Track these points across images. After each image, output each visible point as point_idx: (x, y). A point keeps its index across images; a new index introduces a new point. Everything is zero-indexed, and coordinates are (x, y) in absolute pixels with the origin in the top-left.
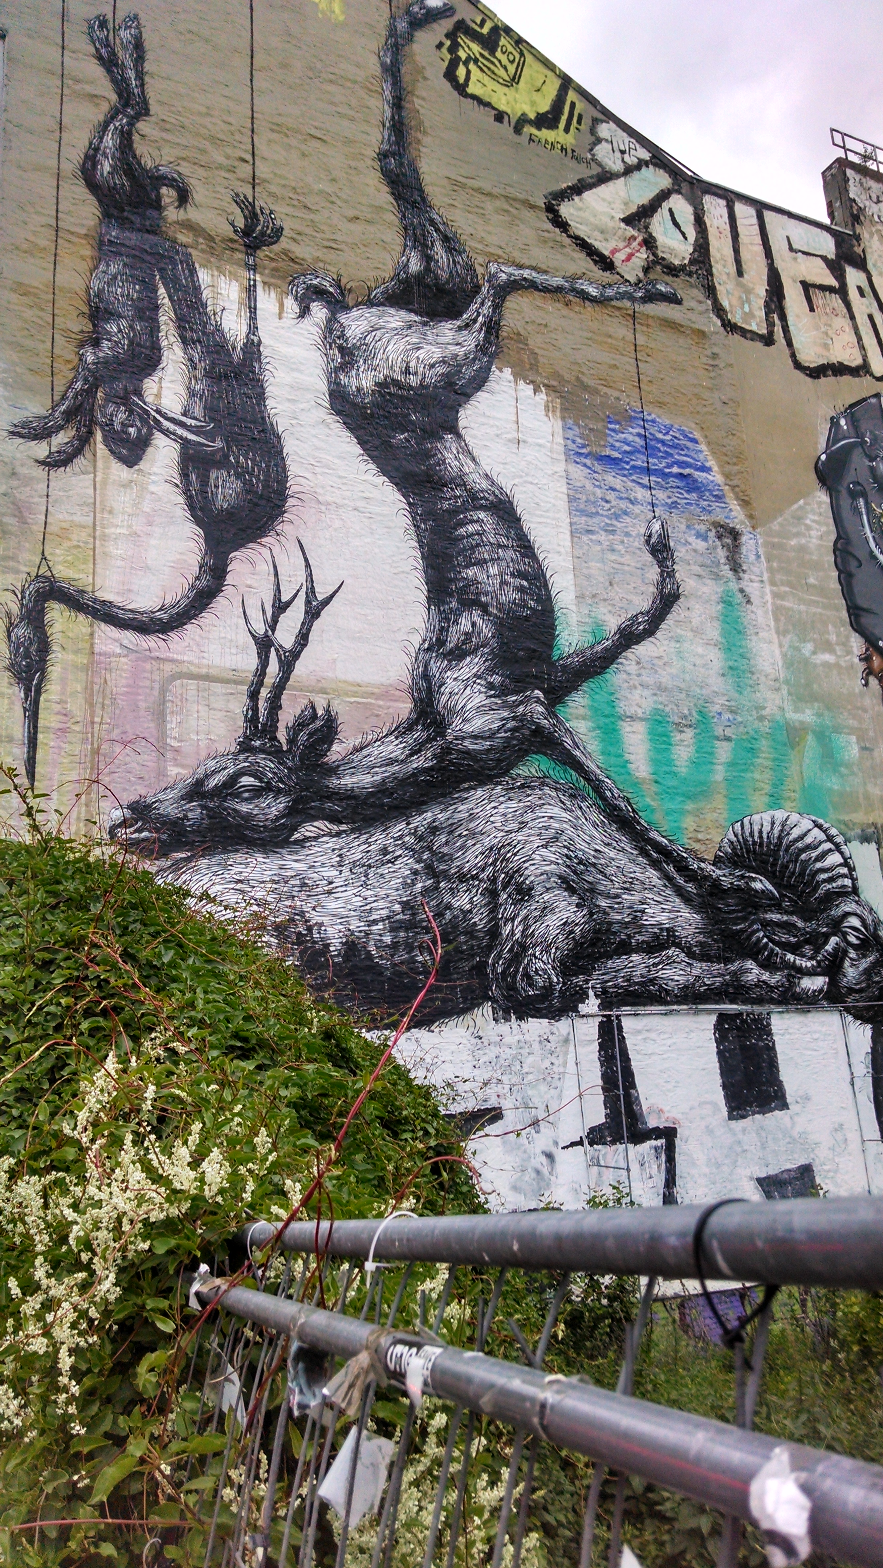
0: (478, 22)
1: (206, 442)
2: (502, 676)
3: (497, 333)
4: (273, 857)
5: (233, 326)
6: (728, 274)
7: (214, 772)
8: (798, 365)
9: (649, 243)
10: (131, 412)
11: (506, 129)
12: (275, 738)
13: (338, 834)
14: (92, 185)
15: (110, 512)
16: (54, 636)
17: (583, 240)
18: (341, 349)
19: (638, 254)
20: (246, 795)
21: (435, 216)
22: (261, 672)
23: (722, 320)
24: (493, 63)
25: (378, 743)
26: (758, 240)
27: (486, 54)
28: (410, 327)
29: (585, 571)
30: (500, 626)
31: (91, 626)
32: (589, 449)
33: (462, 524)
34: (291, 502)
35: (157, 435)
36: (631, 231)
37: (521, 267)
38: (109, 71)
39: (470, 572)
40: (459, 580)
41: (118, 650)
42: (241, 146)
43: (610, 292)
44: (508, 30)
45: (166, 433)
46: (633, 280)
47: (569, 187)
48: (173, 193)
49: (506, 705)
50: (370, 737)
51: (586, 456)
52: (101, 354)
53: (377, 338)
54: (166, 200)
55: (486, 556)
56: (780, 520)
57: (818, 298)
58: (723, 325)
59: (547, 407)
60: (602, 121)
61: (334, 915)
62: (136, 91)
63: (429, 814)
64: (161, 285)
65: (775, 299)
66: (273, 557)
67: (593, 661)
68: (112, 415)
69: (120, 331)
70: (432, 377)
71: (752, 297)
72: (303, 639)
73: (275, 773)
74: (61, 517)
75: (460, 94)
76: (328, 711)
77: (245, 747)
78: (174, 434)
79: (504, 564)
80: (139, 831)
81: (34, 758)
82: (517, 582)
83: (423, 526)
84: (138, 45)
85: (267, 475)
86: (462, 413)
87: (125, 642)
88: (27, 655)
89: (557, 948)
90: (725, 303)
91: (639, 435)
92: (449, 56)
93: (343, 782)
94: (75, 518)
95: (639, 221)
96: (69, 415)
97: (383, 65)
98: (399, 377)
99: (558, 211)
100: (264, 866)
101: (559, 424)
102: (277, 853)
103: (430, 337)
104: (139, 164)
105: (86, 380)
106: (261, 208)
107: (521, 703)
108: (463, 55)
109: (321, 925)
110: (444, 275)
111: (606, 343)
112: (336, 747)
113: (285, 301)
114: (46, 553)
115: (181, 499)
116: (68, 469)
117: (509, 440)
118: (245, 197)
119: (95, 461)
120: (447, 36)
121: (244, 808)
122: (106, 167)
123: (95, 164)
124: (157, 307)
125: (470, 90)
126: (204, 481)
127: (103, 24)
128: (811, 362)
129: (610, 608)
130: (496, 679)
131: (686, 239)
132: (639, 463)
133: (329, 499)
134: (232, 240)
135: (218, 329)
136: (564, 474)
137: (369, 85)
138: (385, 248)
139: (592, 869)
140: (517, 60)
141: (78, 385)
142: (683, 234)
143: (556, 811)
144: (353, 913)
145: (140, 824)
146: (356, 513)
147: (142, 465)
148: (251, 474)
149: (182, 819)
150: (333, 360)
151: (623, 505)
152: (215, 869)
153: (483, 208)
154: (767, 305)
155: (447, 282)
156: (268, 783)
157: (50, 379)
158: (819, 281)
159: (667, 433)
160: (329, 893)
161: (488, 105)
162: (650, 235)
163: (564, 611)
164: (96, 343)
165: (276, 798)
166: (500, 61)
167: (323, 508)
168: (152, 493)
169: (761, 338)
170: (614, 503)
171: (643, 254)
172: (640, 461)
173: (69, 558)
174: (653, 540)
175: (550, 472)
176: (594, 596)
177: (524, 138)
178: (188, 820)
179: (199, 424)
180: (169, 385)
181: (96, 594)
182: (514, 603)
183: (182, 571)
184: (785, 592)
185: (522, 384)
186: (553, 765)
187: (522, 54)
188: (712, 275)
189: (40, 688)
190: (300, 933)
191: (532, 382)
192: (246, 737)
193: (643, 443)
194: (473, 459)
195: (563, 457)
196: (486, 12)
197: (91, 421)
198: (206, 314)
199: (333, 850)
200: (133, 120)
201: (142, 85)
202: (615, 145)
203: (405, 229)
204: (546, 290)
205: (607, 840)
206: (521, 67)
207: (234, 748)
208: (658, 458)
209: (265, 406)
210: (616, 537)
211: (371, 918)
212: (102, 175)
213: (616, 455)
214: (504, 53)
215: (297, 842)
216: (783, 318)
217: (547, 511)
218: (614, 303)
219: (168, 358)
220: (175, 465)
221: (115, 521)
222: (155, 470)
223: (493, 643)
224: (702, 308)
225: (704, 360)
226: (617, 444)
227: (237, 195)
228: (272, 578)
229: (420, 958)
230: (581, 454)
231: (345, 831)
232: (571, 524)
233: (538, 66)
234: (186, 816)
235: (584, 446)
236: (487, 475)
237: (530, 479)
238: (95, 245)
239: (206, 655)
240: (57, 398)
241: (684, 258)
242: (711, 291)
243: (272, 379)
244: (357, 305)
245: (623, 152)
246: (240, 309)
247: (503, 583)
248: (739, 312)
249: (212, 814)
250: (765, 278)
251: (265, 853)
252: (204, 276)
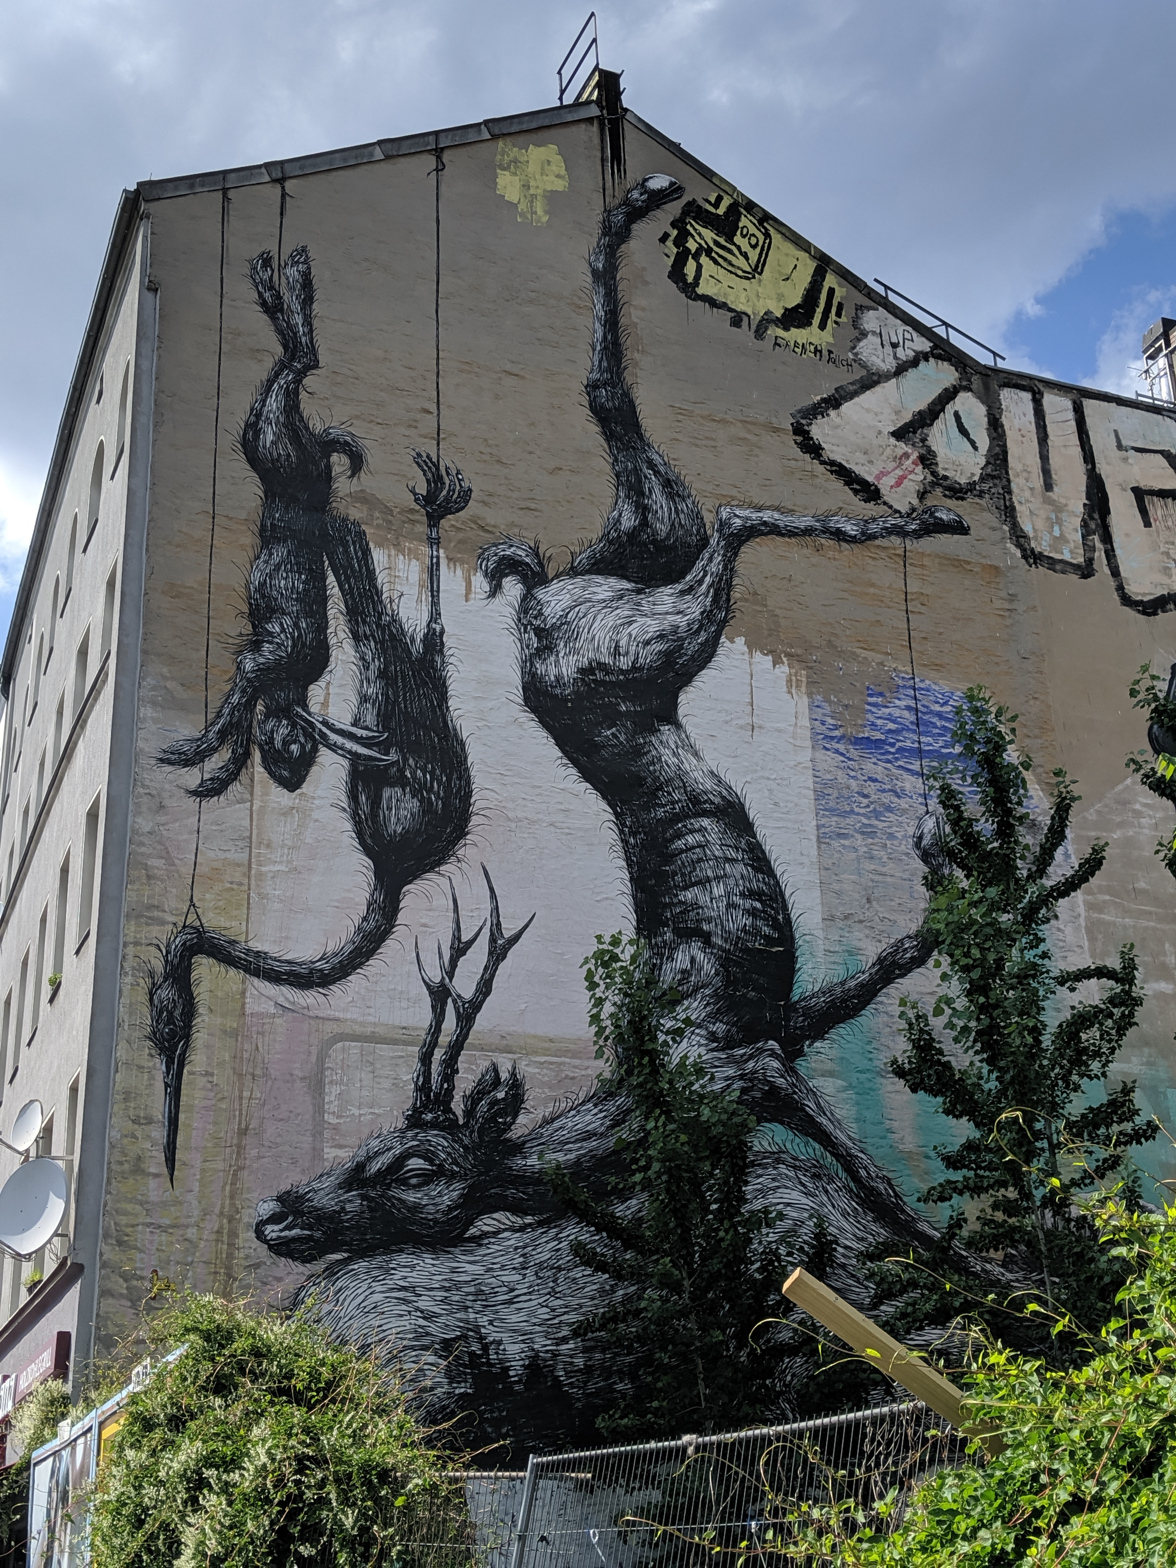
0: (713, 201)
1: (378, 756)
2: (727, 1024)
3: (728, 595)
4: (443, 1257)
5: (413, 614)
6: (1032, 489)
7: (377, 1154)
8: (1126, 600)
9: (927, 459)
10: (294, 725)
11: (745, 334)
12: (450, 1110)
13: (522, 1229)
14: (253, 457)
15: (268, 846)
16: (201, 997)
17: (840, 465)
18: (538, 631)
19: (910, 477)
20: (414, 1181)
21: (655, 457)
22: (436, 1029)
23: (1023, 550)
24: (730, 251)
25: (573, 1112)
26: (1075, 439)
27: (722, 241)
28: (621, 598)
29: (836, 886)
30: (725, 961)
31: (243, 982)
32: (842, 730)
33: (679, 835)
34: (474, 820)
35: (323, 750)
36: (902, 447)
37: (760, 509)
38: (274, 319)
39: (689, 895)
40: (675, 905)
41: (272, 1010)
42: (424, 393)
43: (873, 528)
44: (751, 206)
45: (333, 747)
46: (904, 508)
47: (824, 400)
48: (345, 460)
49: (731, 1061)
50: (563, 1105)
51: (839, 739)
52: (262, 660)
53: (581, 615)
54: (336, 470)
55: (710, 873)
56: (1098, 806)
57: (1156, 507)
58: (1025, 557)
59: (789, 681)
60: (869, 308)
61: (514, 1331)
62: (303, 339)
63: (634, 1202)
64: (330, 573)
65: (1096, 516)
66: (452, 888)
67: (843, 1001)
68: (272, 732)
69: (283, 630)
70: (648, 656)
71: (1064, 516)
72: (485, 987)
73: (449, 1154)
74: (212, 855)
75: (689, 298)
76: (513, 1074)
77: (414, 1121)
78: (342, 749)
79: (732, 882)
80: (288, 1228)
81: (174, 1142)
82: (748, 903)
83: (632, 840)
84: (307, 283)
85: (448, 787)
86: (682, 698)
87: (281, 1000)
88: (170, 1020)
89: (793, 1375)
90: (1027, 527)
91: (908, 708)
92: (675, 250)
93: (529, 1162)
94: (228, 855)
95: (914, 432)
96: (223, 735)
97: (595, 272)
98: (607, 660)
99: (808, 432)
100: (432, 1270)
101: (804, 701)
102: (449, 1253)
103: (645, 608)
104: (307, 428)
105: (244, 691)
106: (447, 468)
107: (751, 1057)
108: (692, 245)
109: (500, 1343)
110: (662, 529)
111: (868, 594)
112: (521, 1119)
113: (473, 578)
114: (195, 900)
115: (348, 826)
116: (222, 798)
117: (741, 727)
118: (428, 456)
119: (252, 787)
120: (673, 225)
121: (411, 1197)
122: (269, 436)
123: (257, 433)
124: (325, 599)
125: (700, 291)
126: (375, 802)
127: (267, 262)
128: (1144, 594)
129: (867, 932)
130: (720, 1028)
131: (975, 448)
132: (908, 744)
133: (520, 814)
134: (412, 511)
135: (395, 620)
136: (810, 764)
137: (576, 300)
138: (592, 503)
139: (841, 1272)
140: (761, 243)
141: (235, 699)
142: (973, 444)
143: (795, 1196)
144: (538, 1328)
145: (290, 1219)
146: (552, 828)
147: (305, 788)
148: (430, 790)
149: (339, 1213)
150: (528, 647)
151: (887, 798)
152: (375, 1273)
153: (712, 439)
154: (1085, 524)
155: (668, 537)
156: (440, 1166)
157: (204, 693)
158: (1157, 486)
159: (946, 703)
160: (510, 1302)
161: (724, 306)
162: (930, 451)
163: (807, 938)
164: (255, 646)
165: (448, 1184)
166: (739, 248)
167: (513, 825)
168: (316, 821)
169: (1076, 567)
170: (874, 797)
171: (920, 474)
172: (909, 741)
173: (221, 903)
174: (924, 842)
175: (792, 763)
176: (846, 917)
177: (768, 343)
178: (347, 1213)
179: (371, 734)
180: (337, 690)
181: (250, 944)
182: (744, 930)
183: (347, 911)
184: (1104, 902)
185: (758, 656)
186: (791, 1136)
187: (767, 235)
188: (1010, 492)
189: (184, 1059)
190: (472, 1354)
191: (770, 652)
192: (415, 1109)
193: (913, 718)
194: (696, 754)
195: (809, 743)
196: (723, 186)
197: (248, 740)
198: (381, 602)
199: (516, 1248)
200: (301, 375)
201: (311, 331)
202: (885, 337)
203: (618, 475)
204: (792, 533)
205: (860, 1234)
206: (765, 252)
207: (401, 1123)
208: (933, 735)
209: (448, 708)
210: (876, 840)
211: (560, 1335)
212: (264, 447)
213: (878, 736)
214: (744, 236)
215: (473, 1239)
216: (1107, 538)
217: (788, 813)
218: (878, 542)
219: (337, 658)
220: (343, 786)
221: (272, 856)
222: (319, 793)
223: (718, 982)
224: (998, 535)
225: (998, 604)
226: (879, 722)
227: (419, 455)
228: (451, 914)
229: (620, 1387)
230: (832, 738)
231: (530, 1225)
232: (818, 827)
233: (789, 248)
234: (343, 1208)
235: (836, 727)
236: (712, 772)
237: (767, 774)
238: (256, 530)
239: (372, 1011)
240: (211, 716)
241: (973, 475)
242: (1009, 512)
243: (456, 674)
244: (557, 576)
245: (894, 346)
246: (420, 593)
247: (731, 906)
248: (1047, 537)
249: (373, 1205)
250: (1084, 488)
251: (434, 1253)
252: (379, 557)
